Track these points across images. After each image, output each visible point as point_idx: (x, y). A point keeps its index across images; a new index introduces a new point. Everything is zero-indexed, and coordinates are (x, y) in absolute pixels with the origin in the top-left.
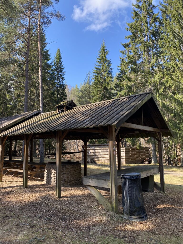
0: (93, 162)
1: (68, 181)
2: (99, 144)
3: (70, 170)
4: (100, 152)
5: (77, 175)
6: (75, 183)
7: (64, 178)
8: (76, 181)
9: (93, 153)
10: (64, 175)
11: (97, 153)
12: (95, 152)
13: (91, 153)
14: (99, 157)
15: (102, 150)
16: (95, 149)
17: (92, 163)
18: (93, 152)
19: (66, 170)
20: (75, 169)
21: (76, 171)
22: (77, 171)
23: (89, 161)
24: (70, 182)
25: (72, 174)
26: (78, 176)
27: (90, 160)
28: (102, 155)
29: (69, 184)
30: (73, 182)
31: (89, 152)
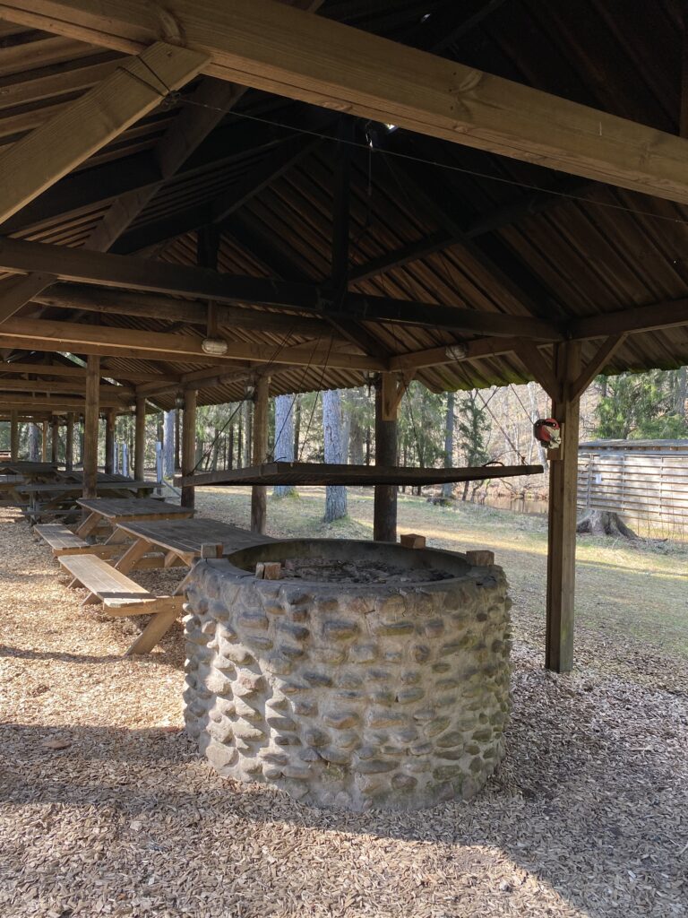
0: (615, 528)
1: (355, 761)
2: (649, 442)
3: (376, 650)
4: (655, 478)
5: (452, 701)
6: (437, 773)
7: (319, 723)
8: (439, 755)
9: (612, 483)
10: (315, 691)
11: (636, 485)
12: (625, 477)
13: (605, 482)
14: (645, 500)
15: (665, 471)
16: (626, 463)
17: (608, 532)
18: (616, 476)
19: (332, 649)
20: (436, 644)
21: (449, 659)
22: (459, 661)
23: (593, 524)
24: (377, 765)
25: (397, 690)
26: (473, 708)
27: (598, 519)
28: (664, 494)
29: (360, 783)
30: (407, 768)
31: (594, 478)
